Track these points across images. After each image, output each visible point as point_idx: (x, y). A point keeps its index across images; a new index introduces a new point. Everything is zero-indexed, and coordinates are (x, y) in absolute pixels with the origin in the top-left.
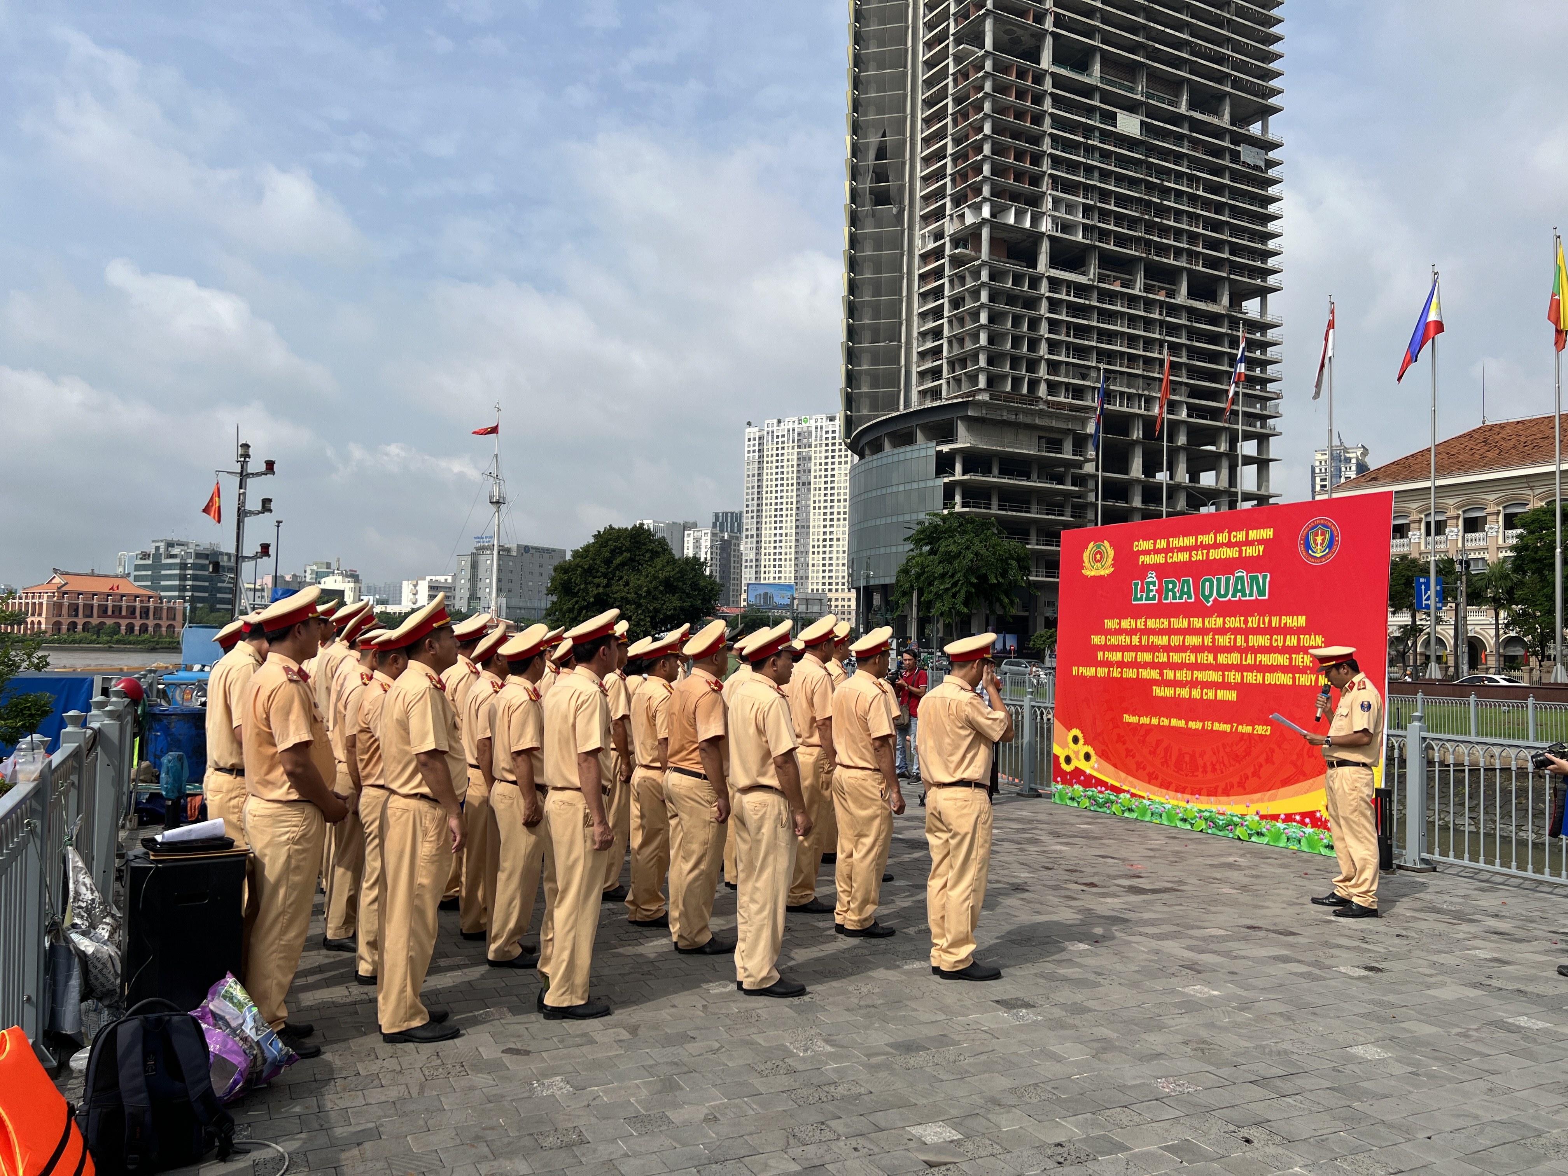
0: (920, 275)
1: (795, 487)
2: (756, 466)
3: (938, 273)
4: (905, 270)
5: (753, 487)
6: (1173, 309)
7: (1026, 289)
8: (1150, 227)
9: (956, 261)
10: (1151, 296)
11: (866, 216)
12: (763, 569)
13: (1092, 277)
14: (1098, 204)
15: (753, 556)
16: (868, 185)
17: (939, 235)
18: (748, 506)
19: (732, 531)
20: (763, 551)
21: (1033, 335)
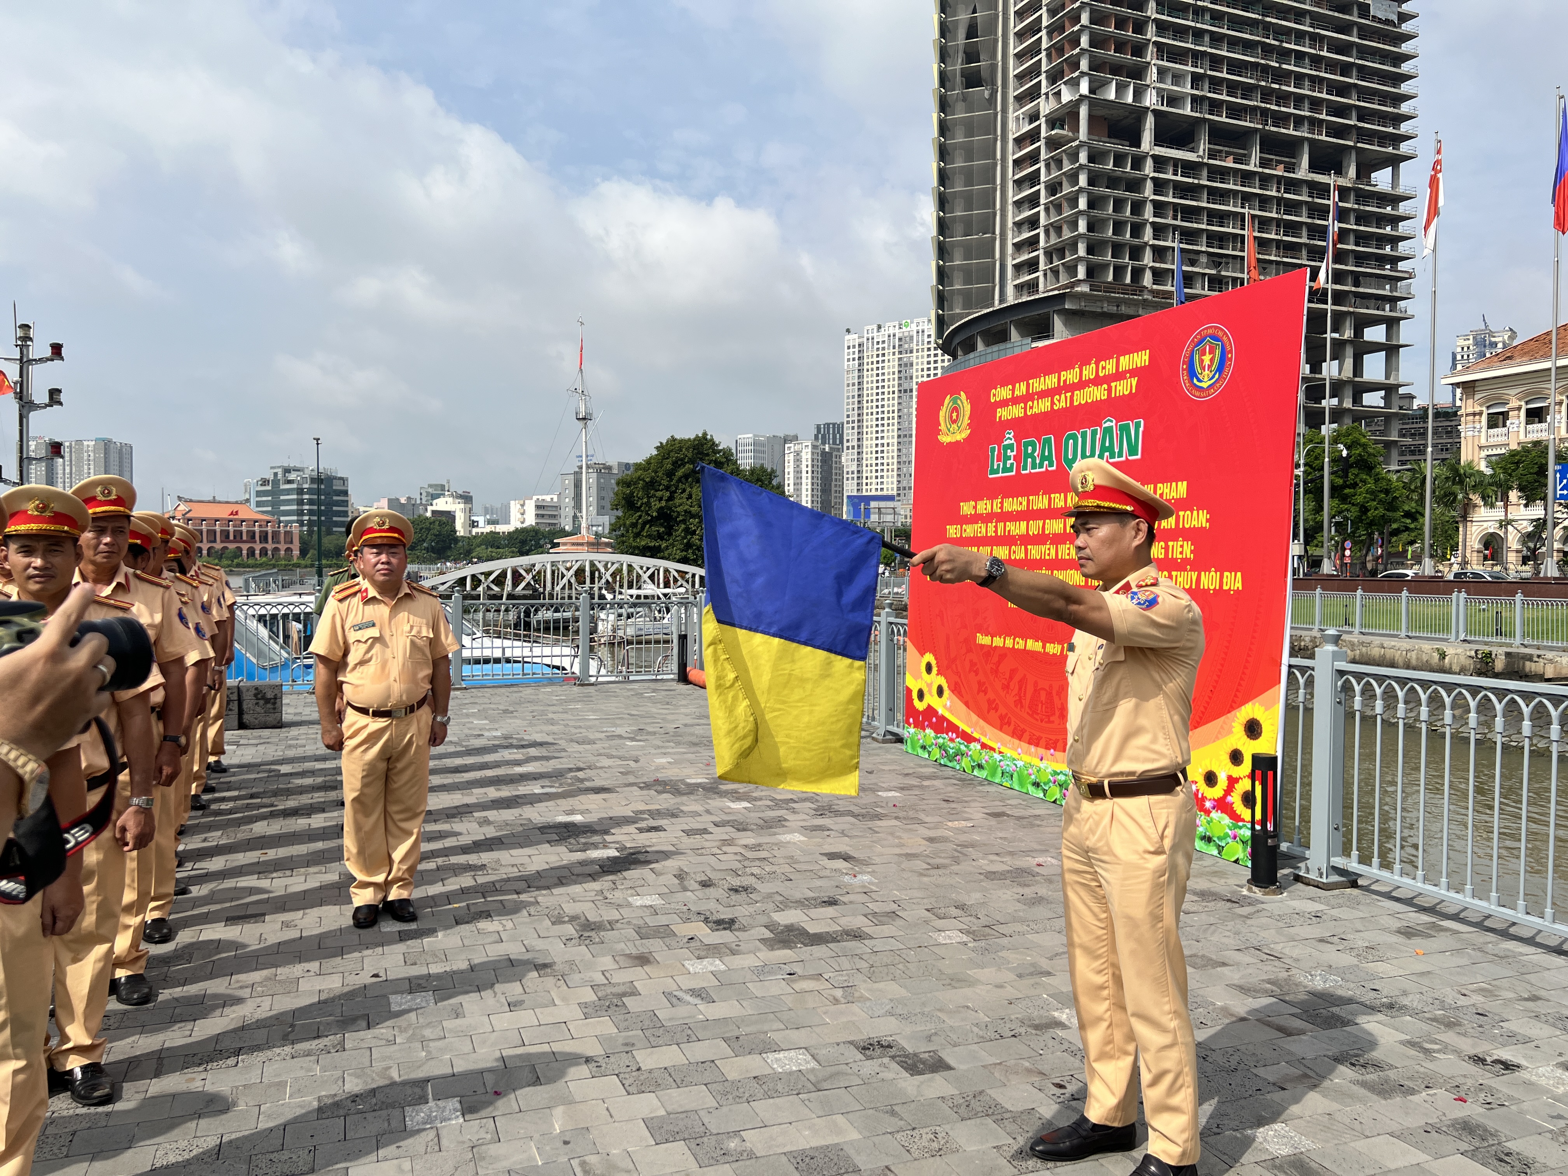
0: (1014, 161)
1: (896, 395)
2: (856, 374)
3: (1034, 157)
4: (999, 156)
5: (853, 397)
6: (1293, 185)
7: (1128, 169)
8: (1267, 95)
9: (1053, 143)
10: (1267, 171)
11: (957, 100)
12: (864, 481)
13: (1201, 153)
14: (1209, 72)
15: (855, 468)
16: (958, 67)
17: (1034, 117)
18: (848, 416)
19: (834, 443)
20: (864, 462)
21: (1136, 219)
